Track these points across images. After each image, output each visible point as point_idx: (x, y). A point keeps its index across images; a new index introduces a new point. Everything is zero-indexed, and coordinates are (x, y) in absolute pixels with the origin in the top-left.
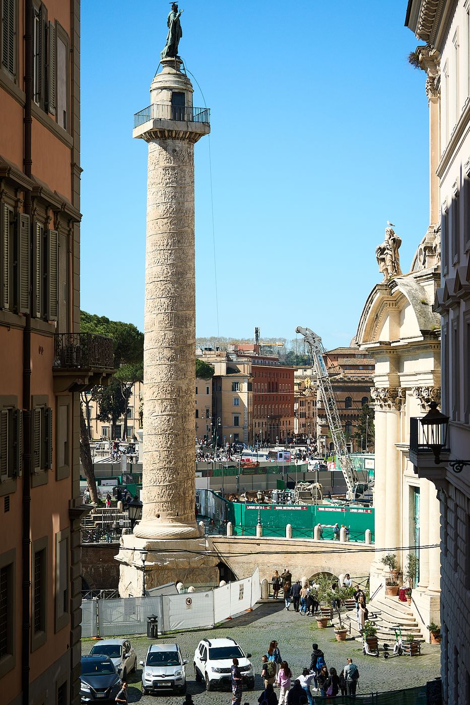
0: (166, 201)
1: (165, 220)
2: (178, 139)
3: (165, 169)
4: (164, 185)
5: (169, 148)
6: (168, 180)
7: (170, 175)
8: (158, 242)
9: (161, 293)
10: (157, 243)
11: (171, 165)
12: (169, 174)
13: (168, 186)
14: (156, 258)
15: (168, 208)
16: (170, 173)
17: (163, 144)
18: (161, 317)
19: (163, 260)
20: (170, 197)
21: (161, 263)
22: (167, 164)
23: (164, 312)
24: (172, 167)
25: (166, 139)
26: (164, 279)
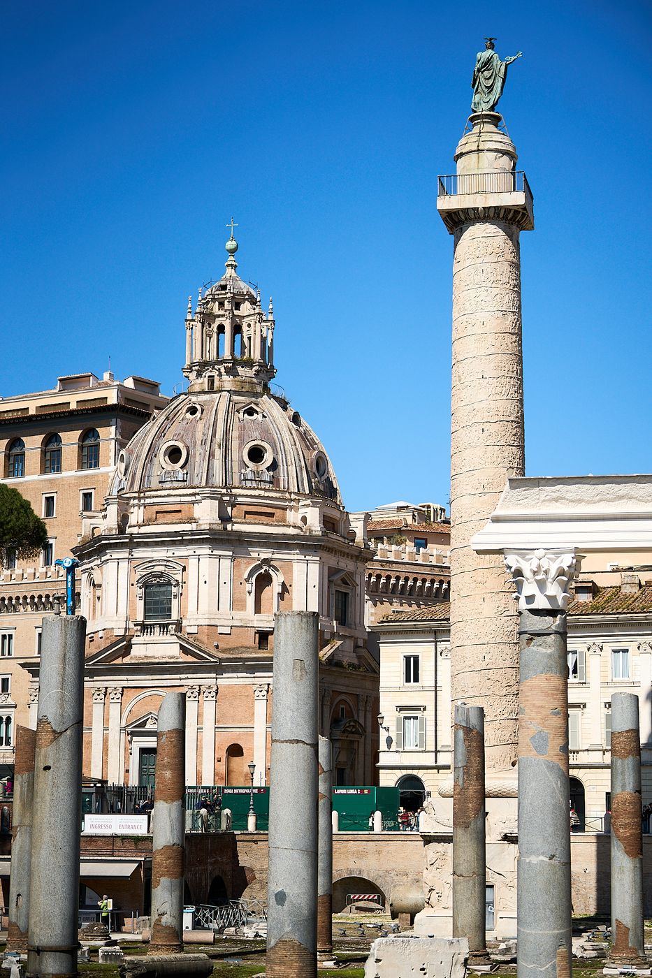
4: (511, 288)
5: (512, 236)
8: (507, 366)
9: (513, 439)
10: (505, 366)
12: (513, 272)
13: (515, 289)
14: (504, 388)
22: (512, 259)
23: (516, 466)
25: (512, 225)
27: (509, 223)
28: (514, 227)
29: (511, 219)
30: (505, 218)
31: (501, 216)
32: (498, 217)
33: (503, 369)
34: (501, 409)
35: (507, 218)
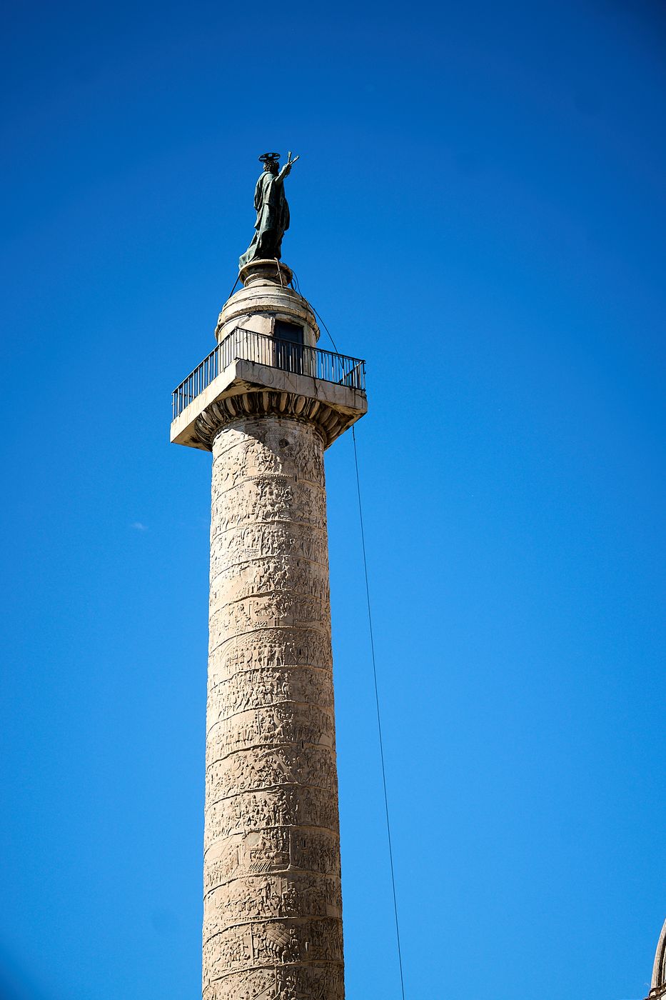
0: (264, 555)
1: (265, 601)
2: (291, 418)
3: (261, 482)
4: (260, 519)
5: (270, 436)
6: (269, 508)
7: (274, 497)
8: (246, 653)
9: (257, 778)
10: (243, 655)
11: (277, 473)
12: (271, 493)
13: (269, 520)
14: (241, 694)
15: (271, 570)
16: (275, 491)
17: (255, 429)
18: (256, 841)
19: (261, 696)
20: (275, 545)
21: (256, 702)
22: (268, 472)
23: (264, 826)
24: (278, 477)
25: (262, 417)
26: (263, 742)
27: (255, 419)
28: (271, 422)
29: (253, 411)
30: (241, 413)
31: (233, 412)
32: (230, 416)
33: (240, 660)
34: (235, 732)
35: (244, 411)
